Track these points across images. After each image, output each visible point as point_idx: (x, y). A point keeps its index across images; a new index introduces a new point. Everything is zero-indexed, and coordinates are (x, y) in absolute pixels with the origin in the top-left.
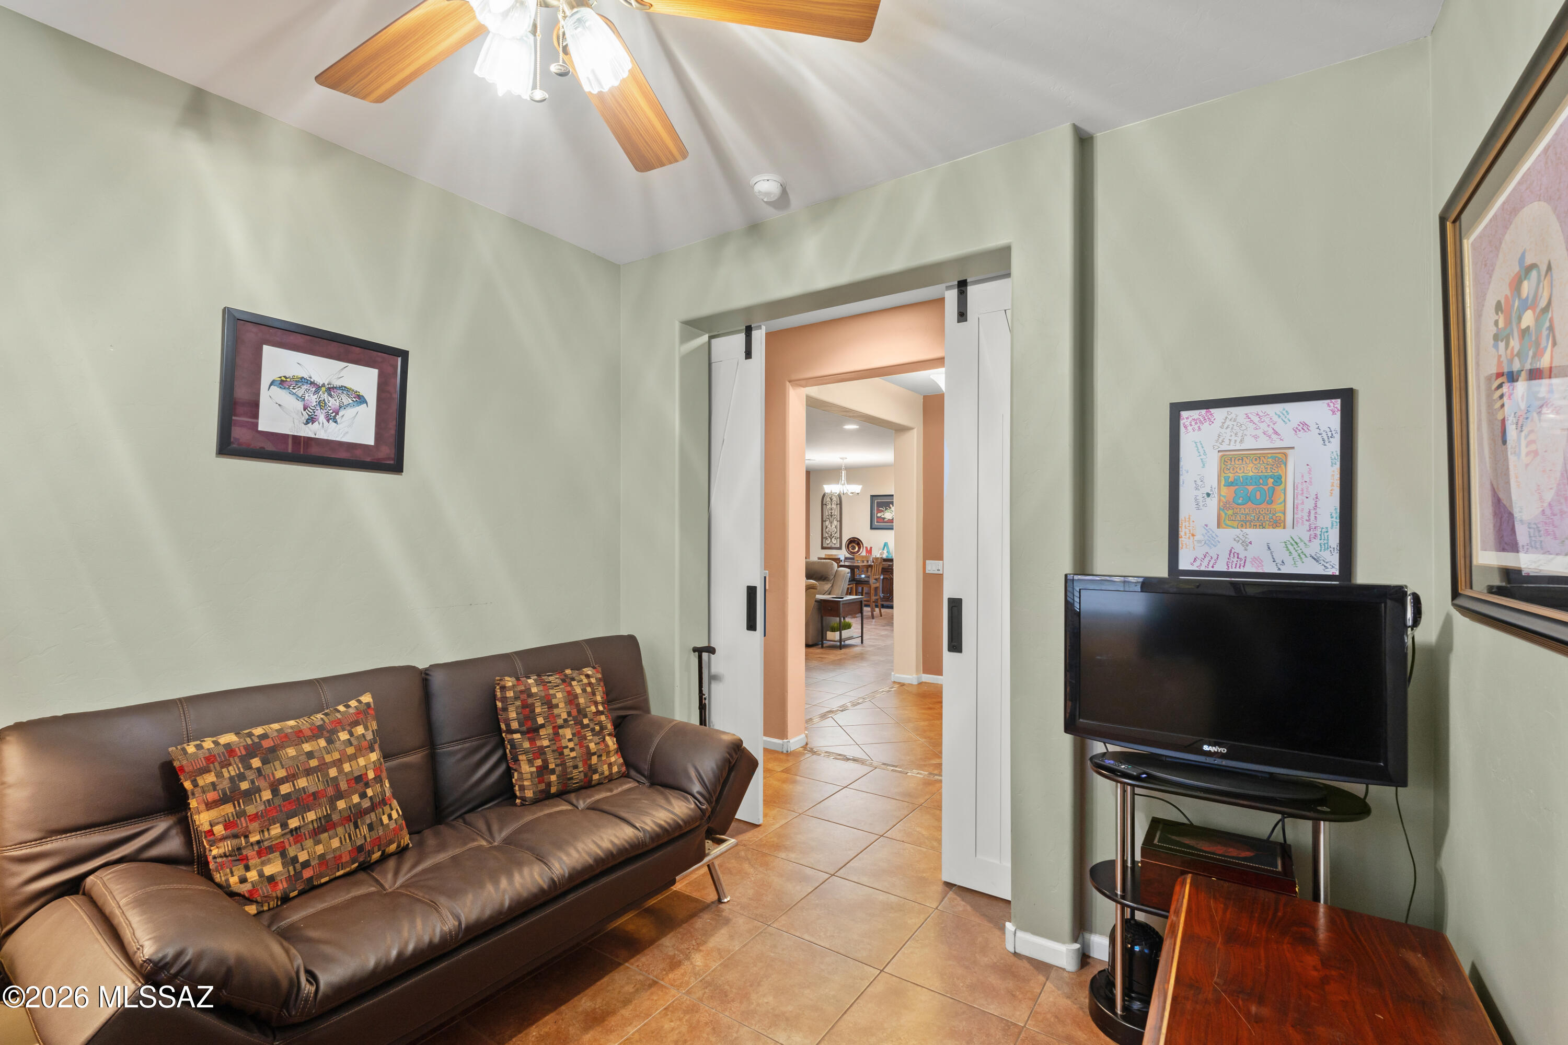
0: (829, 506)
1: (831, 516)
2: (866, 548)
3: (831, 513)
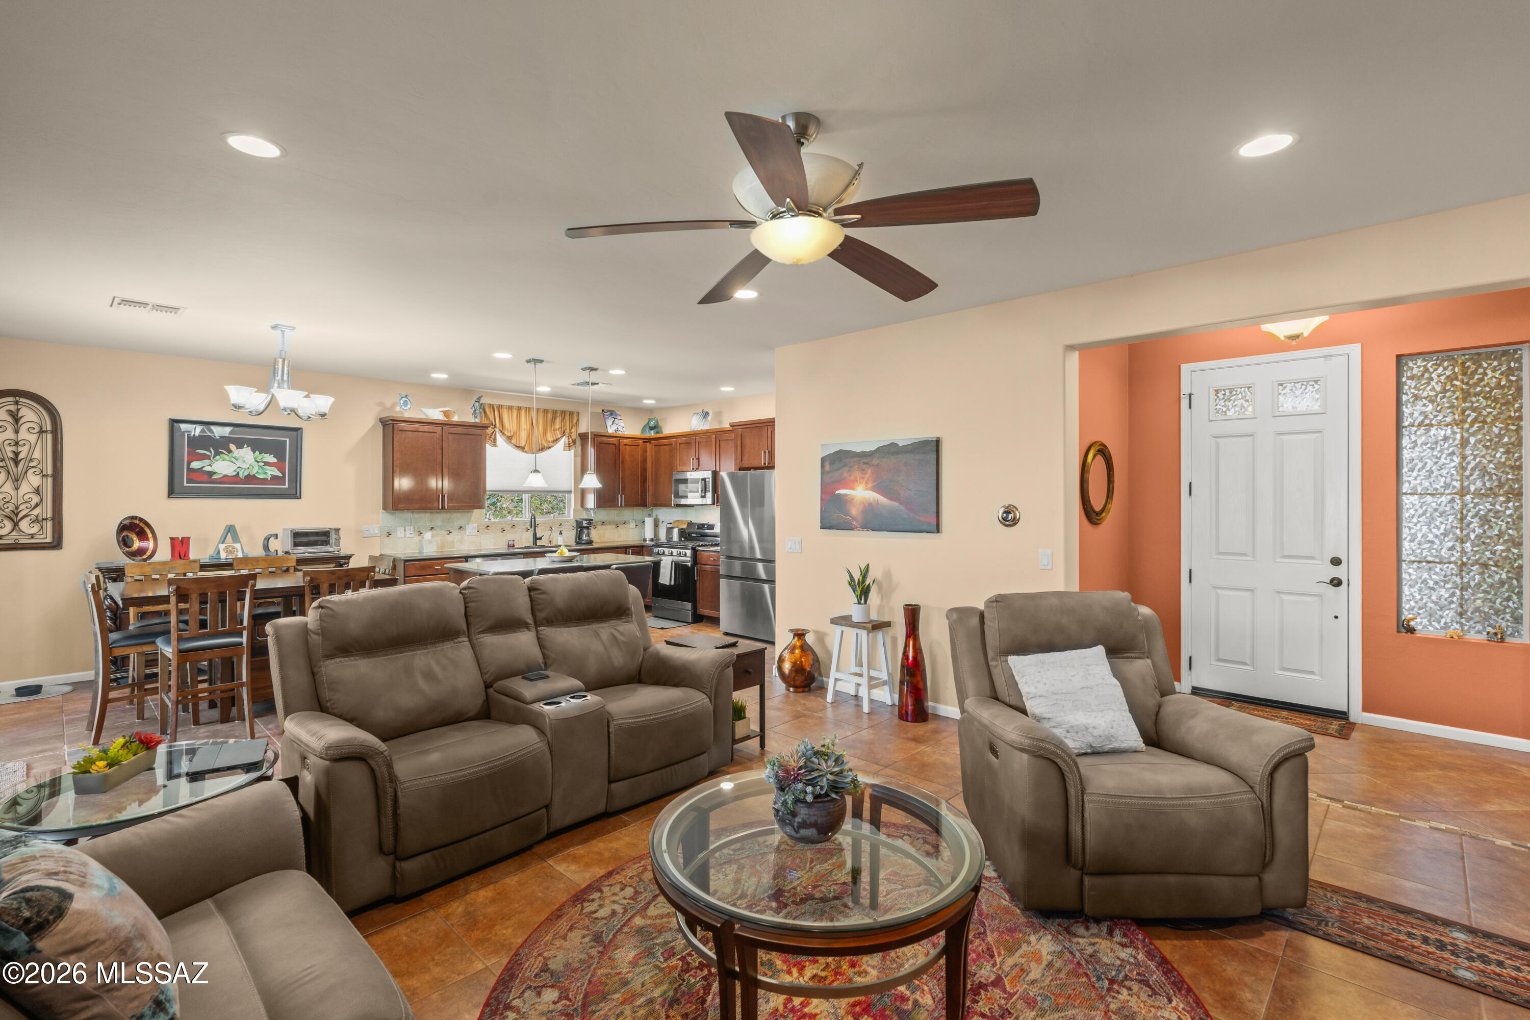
0: (6, 436)
1: (18, 461)
2: (177, 539)
3: (17, 453)
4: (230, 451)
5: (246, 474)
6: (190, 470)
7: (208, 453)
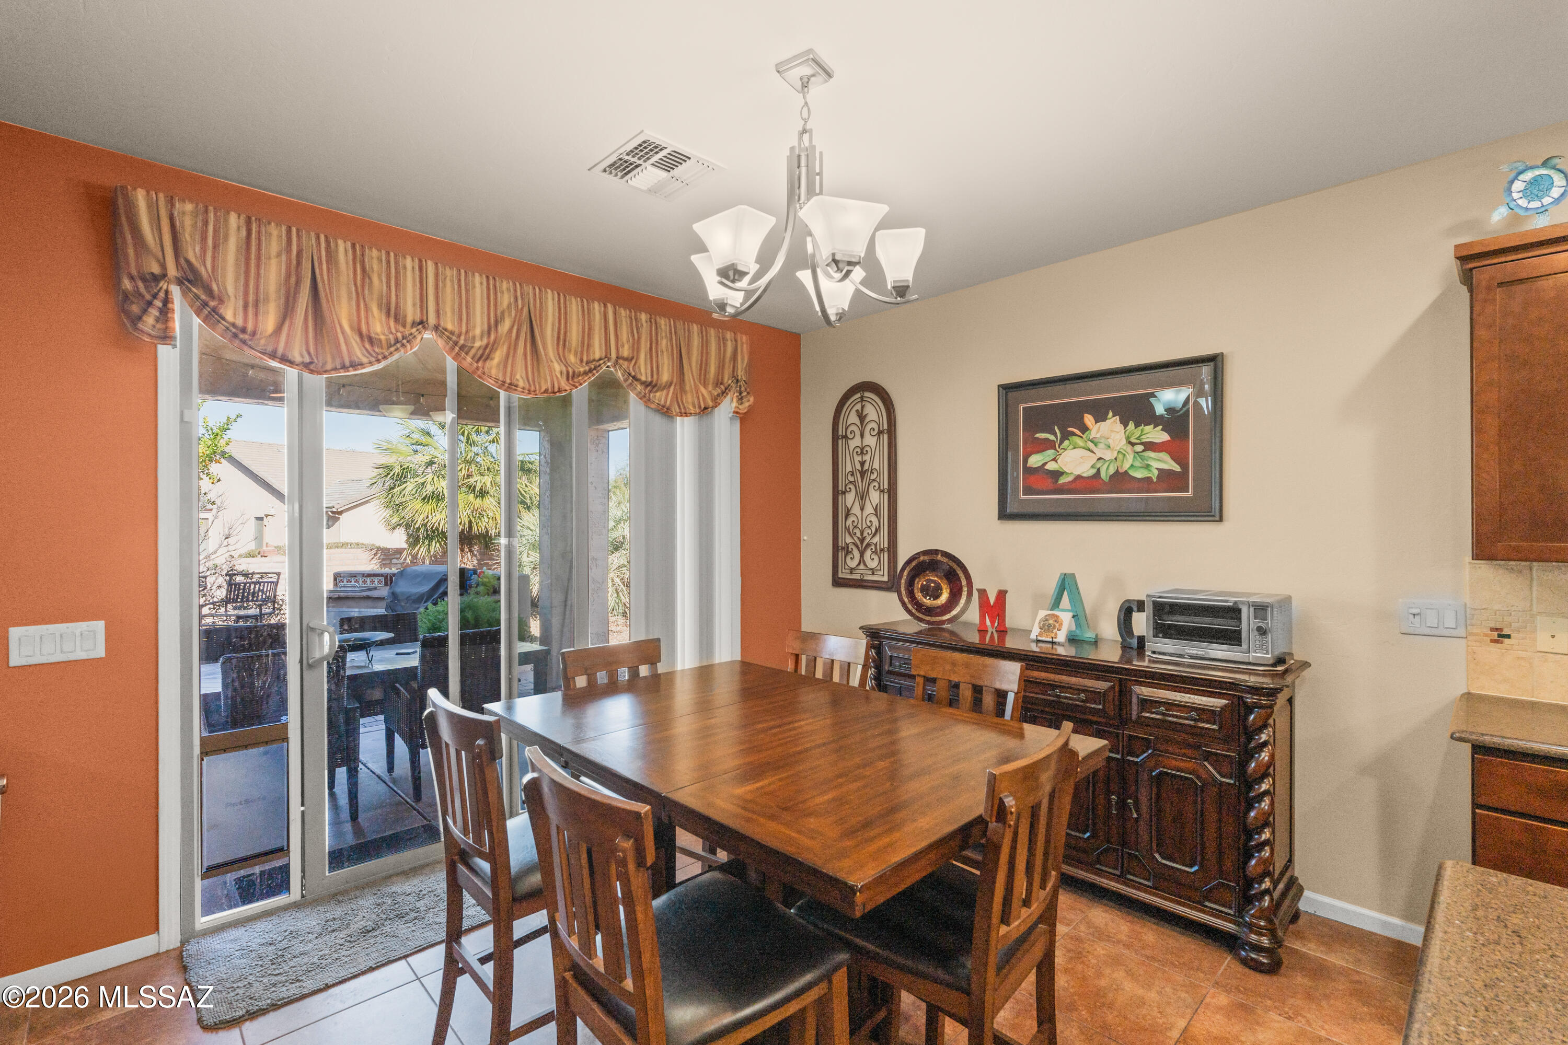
0: (855, 443)
1: (863, 473)
2: (983, 593)
3: (862, 463)
4: (1084, 429)
5: (1112, 471)
6: (1028, 471)
7: (1052, 437)
